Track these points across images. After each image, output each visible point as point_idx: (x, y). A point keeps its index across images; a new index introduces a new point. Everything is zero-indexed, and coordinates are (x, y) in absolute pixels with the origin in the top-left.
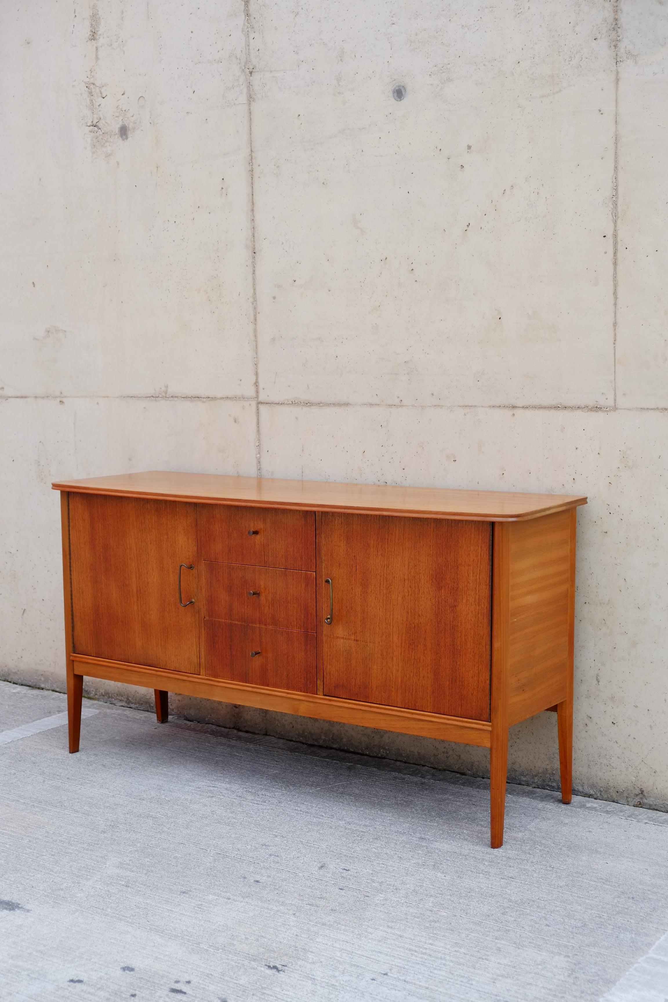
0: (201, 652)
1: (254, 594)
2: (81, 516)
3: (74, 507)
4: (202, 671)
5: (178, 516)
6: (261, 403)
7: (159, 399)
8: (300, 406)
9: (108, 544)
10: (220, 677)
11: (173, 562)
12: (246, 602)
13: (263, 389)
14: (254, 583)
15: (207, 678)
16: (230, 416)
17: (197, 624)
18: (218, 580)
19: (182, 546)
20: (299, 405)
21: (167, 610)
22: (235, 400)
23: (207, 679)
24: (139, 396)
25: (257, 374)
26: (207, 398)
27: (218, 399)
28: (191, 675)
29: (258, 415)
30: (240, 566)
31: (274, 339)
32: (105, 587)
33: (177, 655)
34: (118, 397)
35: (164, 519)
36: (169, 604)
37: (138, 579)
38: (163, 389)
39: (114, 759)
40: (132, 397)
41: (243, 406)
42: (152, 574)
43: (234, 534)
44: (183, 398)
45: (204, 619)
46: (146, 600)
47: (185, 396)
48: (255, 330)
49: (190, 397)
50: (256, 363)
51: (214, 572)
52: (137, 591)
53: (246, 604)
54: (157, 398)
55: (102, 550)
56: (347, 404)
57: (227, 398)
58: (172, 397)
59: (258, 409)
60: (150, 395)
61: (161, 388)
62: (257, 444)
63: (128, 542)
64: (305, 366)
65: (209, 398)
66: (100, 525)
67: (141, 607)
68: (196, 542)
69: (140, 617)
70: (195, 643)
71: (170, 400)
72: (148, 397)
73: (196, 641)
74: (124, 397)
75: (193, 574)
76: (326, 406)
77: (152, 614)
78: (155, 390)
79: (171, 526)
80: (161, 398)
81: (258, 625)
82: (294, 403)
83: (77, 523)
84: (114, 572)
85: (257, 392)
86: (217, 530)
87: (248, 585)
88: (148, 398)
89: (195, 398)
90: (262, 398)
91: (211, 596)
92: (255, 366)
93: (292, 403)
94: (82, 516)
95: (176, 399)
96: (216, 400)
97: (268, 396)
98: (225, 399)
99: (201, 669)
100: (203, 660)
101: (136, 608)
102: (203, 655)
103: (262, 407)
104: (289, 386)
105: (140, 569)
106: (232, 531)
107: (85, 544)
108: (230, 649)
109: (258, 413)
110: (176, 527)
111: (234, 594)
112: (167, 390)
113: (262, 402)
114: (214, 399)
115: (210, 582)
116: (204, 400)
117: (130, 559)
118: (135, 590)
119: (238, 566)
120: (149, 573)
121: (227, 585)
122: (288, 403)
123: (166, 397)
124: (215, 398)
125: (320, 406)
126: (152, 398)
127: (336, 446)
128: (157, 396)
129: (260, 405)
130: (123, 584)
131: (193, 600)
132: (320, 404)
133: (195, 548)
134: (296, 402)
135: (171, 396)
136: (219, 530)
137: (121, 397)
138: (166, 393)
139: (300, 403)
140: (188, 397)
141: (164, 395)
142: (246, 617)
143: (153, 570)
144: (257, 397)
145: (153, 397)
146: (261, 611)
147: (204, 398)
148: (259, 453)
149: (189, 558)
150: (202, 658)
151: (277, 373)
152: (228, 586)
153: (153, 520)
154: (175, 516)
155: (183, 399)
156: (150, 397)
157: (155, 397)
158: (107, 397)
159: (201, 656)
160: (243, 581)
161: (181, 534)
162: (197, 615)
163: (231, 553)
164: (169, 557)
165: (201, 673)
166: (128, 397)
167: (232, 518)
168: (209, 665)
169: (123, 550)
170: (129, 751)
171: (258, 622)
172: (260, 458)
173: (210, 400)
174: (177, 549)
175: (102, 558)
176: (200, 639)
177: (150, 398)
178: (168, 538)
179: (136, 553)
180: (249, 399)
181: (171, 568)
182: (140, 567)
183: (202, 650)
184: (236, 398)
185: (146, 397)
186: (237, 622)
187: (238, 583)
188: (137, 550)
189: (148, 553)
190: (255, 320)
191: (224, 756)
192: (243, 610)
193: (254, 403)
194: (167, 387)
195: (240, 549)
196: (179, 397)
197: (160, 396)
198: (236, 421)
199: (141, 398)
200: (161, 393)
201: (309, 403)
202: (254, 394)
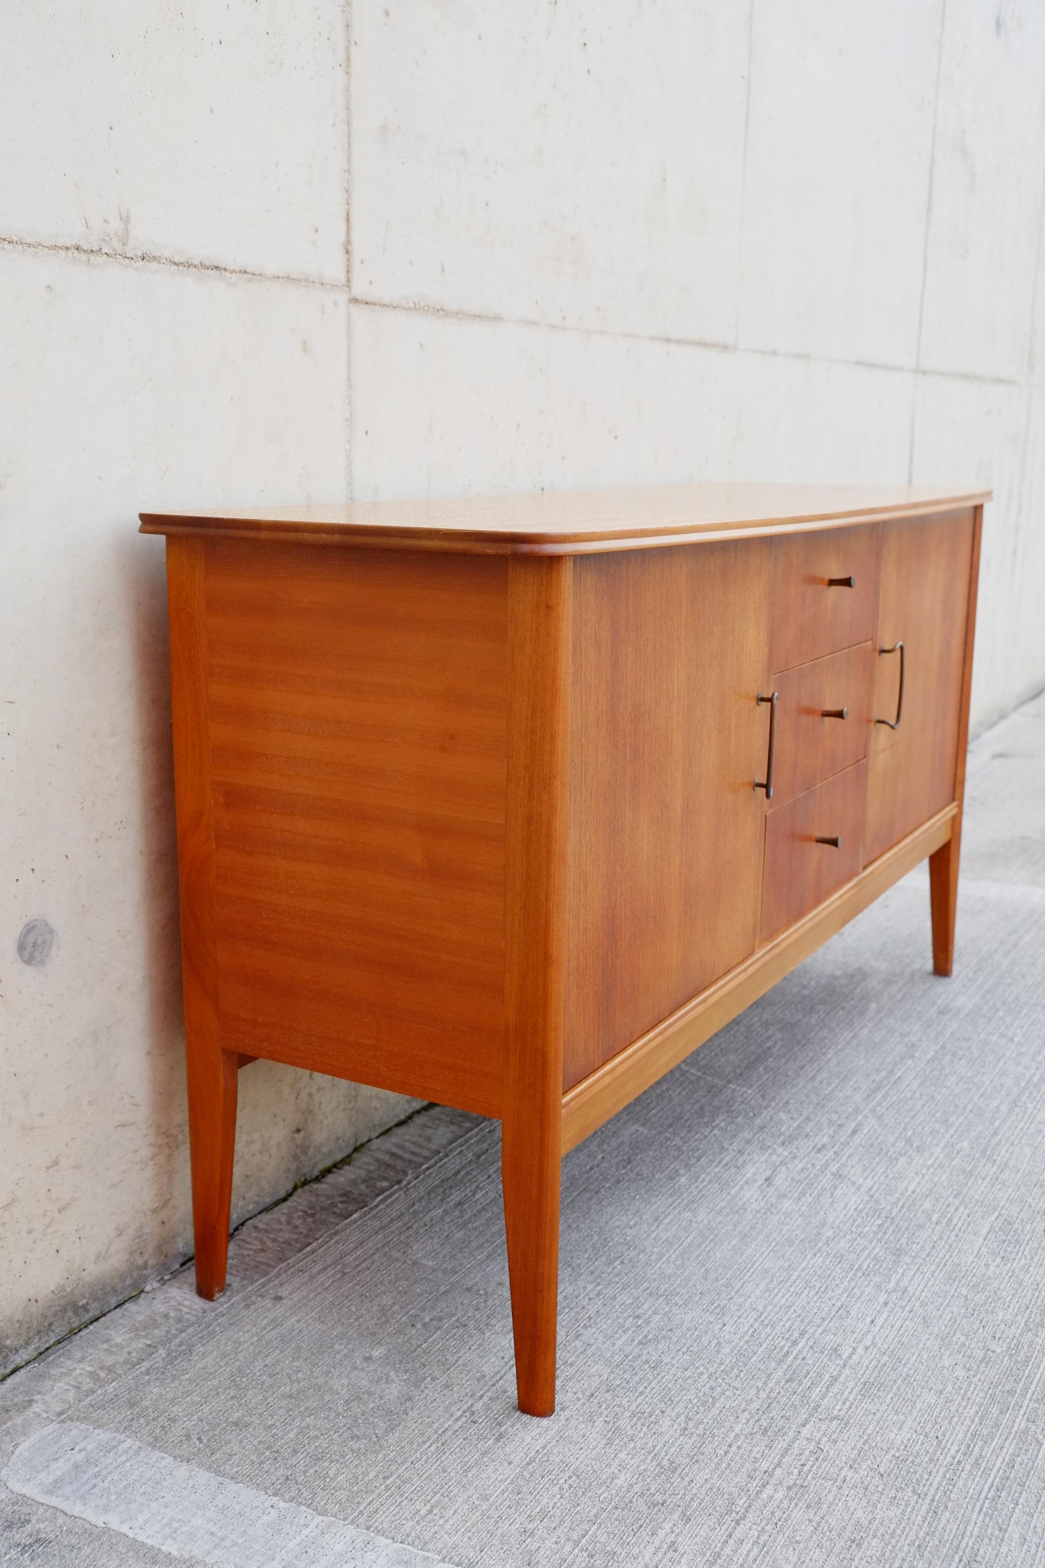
4: (757, 942)
6: (356, 301)
7: (99, 259)
8: (428, 316)
13: (362, 262)
16: (293, 331)
18: (786, 711)
19: (750, 654)
20: (426, 312)
22: (305, 286)
25: (348, 219)
26: (240, 272)
27: (267, 278)
29: (350, 335)
31: (384, 129)
38: (115, 225)
41: (323, 305)
44: (175, 264)
47: (182, 259)
48: (347, 90)
49: (196, 262)
50: (347, 186)
51: (783, 696)
54: (92, 257)
56: (498, 319)
58: (144, 257)
59: (349, 316)
60: (69, 243)
61: (106, 221)
62: (347, 415)
65: (245, 272)
68: (767, 634)
71: (136, 269)
72: (61, 248)
78: (87, 226)
80: (105, 258)
82: (417, 306)
85: (348, 270)
88: (62, 253)
89: (208, 268)
90: (359, 289)
92: (346, 195)
95: (154, 265)
96: (262, 281)
97: (371, 283)
98: (282, 281)
99: (756, 937)
104: (411, 263)
112: (127, 231)
113: (360, 298)
116: (234, 277)
122: (407, 306)
123: (124, 256)
124: (261, 275)
125: (459, 319)
126: (76, 253)
128: (96, 247)
129: (352, 307)
132: (459, 315)
133: (766, 650)
134: (422, 305)
135: (140, 253)
136: (794, 593)
138: (125, 241)
139: (427, 308)
140: (191, 265)
141: (119, 248)
144: (349, 282)
145: (78, 248)
147: (233, 272)
148: (350, 440)
149: (757, 680)
150: (758, 908)
151: (388, 223)
153: (716, 601)
154: (747, 578)
155: (174, 267)
156: (67, 249)
157: (85, 251)
161: (751, 621)
164: (732, 691)
172: (351, 450)
173: (250, 280)
174: (745, 664)
177: (70, 253)
178: (734, 639)
180: (334, 286)
184: (305, 280)
185: (52, 248)
190: (348, 60)
193: (342, 300)
194: (126, 220)
196: (164, 261)
197: (104, 251)
198: (305, 347)
199: (34, 246)
200: (107, 238)
201: (442, 309)
202: (341, 273)
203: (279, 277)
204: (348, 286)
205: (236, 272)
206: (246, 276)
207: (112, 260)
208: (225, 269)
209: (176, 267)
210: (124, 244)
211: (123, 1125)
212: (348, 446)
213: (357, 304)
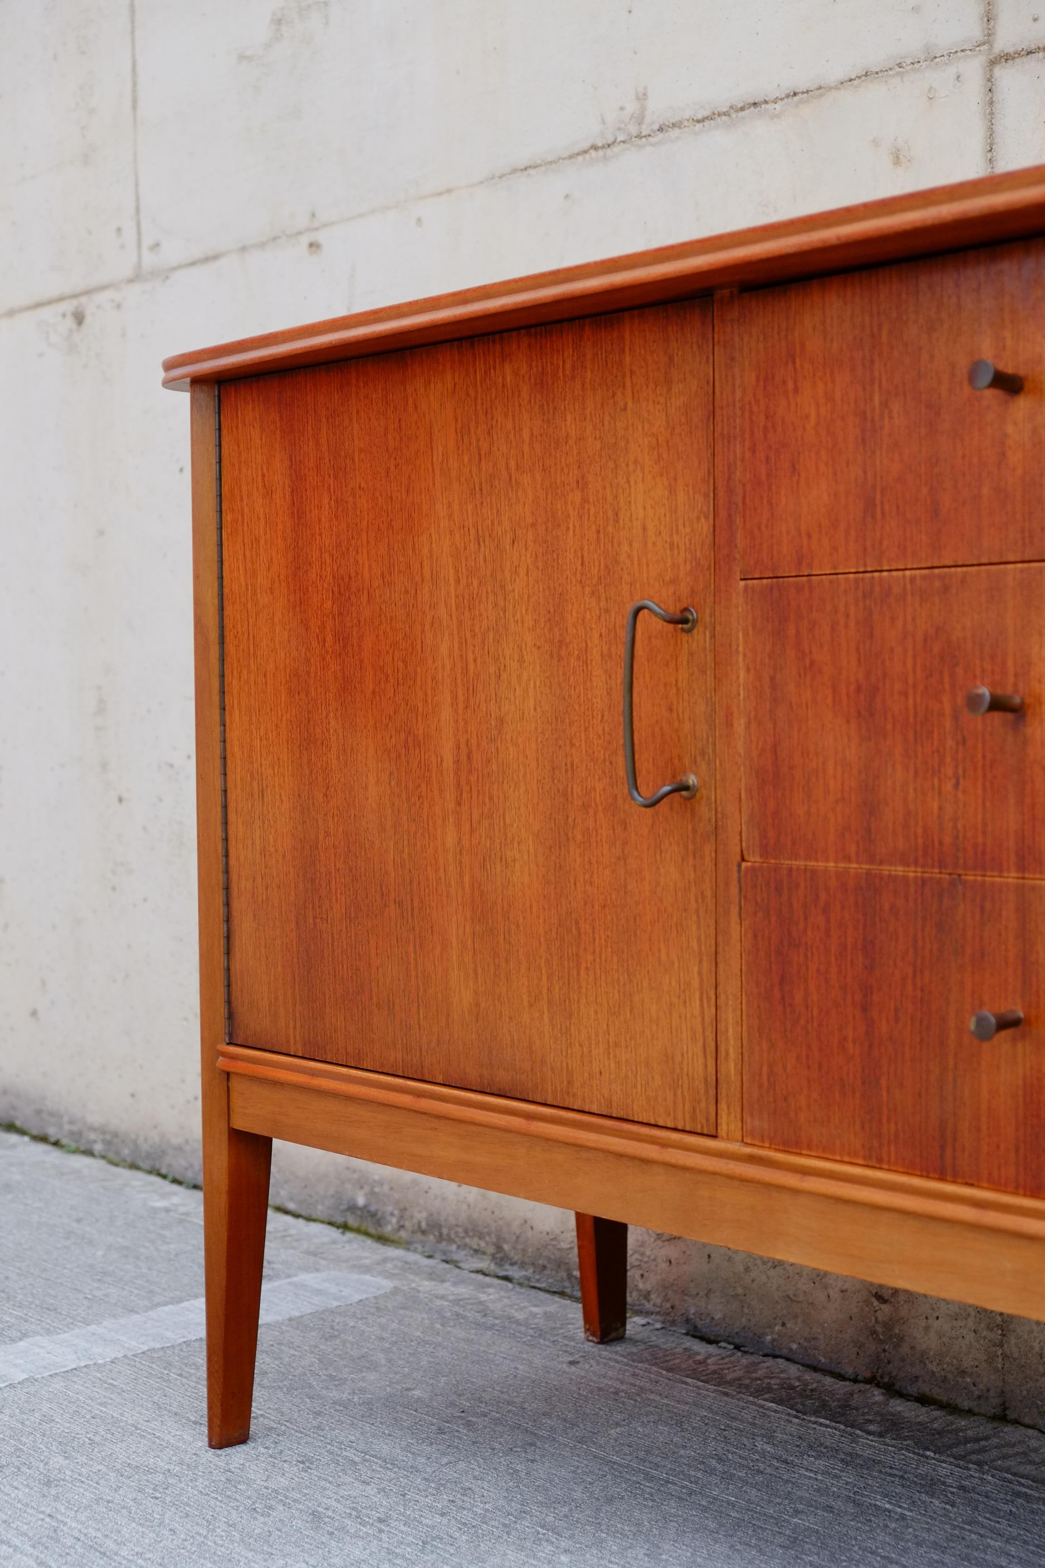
0: (721, 1027)
1: (998, 705)
2: (260, 477)
3: (239, 446)
4: (728, 1122)
5: (629, 392)
6: (1007, 58)
7: (616, 149)
9: (353, 574)
10: (809, 1147)
11: (607, 611)
12: (948, 760)
14: (993, 657)
15: (748, 1150)
16: (876, 143)
17: (709, 893)
18: (812, 664)
19: (645, 529)
21: (579, 837)
22: (898, 74)
23: (751, 1159)
24: (550, 159)
26: (788, 96)
27: (831, 88)
28: (675, 1136)
29: (992, 113)
30: (924, 578)
32: (338, 758)
33: (617, 1045)
34: (482, 182)
35: (569, 417)
36: (585, 807)
37: (461, 706)
38: (632, 107)
39: (371, 1490)
40: (526, 169)
41: (931, 88)
42: (519, 677)
43: (891, 418)
44: (698, 121)
45: (739, 866)
46: (491, 798)
47: (706, 113)
49: (725, 110)
51: (792, 631)
52: (457, 762)
53: (950, 772)
54: (609, 151)
55: (330, 603)
57: (866, 75)
58: (661, 129)
59: (991, 84)
60: (585, 145)
61: (622, 109)
63: (426, 551)
65: (795, 94)
66: (326, 501)
67: (472, 831)
68: (706, 495)
69: (467, 879)
70: (696, 983)
71: (653, 145)
72: (578, 154)
73: (700, 973)
74: (501, 177)
75: (691, 654)
77: (514, 861)
78: (604, 123)
79: (598, 445)
80: (622, 146)
81: (1011, 878)
83: (246, 510)
84: (374, 692)
85: (990, 16)
86: (807, 417)
87: (960, 671)
88: (580, 158)
89: (742, 109)
90: (1009, 36)
91: (775, 747)
94: (263, 476)
95: (674, 133)
96: (821, 95)
97: (1034, 22)
98: (856, 82)
99: (723, 1106)
100: (730, 1068)
101: (451, 839)
102: (732, 1042)
103: (1005, 75)
105: (471, 667)
106: (885, 404)
107: (272, 591)
108: (865, 1009)
109: (991, 103)
110: (622, 444)
111: (889, 726)
112: (643, 109)
113: (1011, 50)
114: (815, 92)
115: (772, 679)
116: (779, 105)
117: (432, 623)
118: (449, 762)
119: (913, 579)
120: (504, 676)
121: (852, 688)
123: (639, 136)
124: (820, 88)
126: (594, 153)
128: (610, 140)
129: (998, 70)
130: (406, 741)
131: (692, 780)
133: (705, 527)
135: (656, 127)
136: (818, 415)
137: (493, 178)
138: (640, 119)
140: (719, 115)
141: (633, 129)
142: (948, 840)
143: (521, 661)
144: (989, 36)
145: (595, 148)
146: (1028, 800)
147: (775, 101)
149: (673, 581)
150: (727, 1054)
152: (859, 689)
153: (526, 434)
154: (619, 394)
156: (585, 152)
157: (603, 147)
158: (449, 191)
159: (722, 1049)
160: (936, 650)
161: (642, 469)
162: (709, 849)
163: (873, 517)
164: (588, 590)
165: (723, 1130)
166: (514, 171)
167: (884, 338)
168: (760, 1086)
169: (406, 592)
170: (444, 1454)
171: (1013, 858)
173: (802, 100)
174: (625, 548)
175: (329, 638)
176: (721, 967)
177: (587, 156)
178: (585, 500)
179: (457, 596)
180: (953, 54)
181: (596, 636)
182: (471, 657)
183: (730, 1017)
184: (900, 65)
185: (571, 157)
186: (899, 870)
187: (910, 666)
188: (458, 581)
189: (503, 587)
191: (829, 1508)
192: (936, 805)
193: (974, 68)
194: (642, 97)
195: (925, 490)
196: (686, 123)
197: (618, 140)
198: (896, 157)
199: (555, 162)
200: (623, 126)
202: (974, 30)
203: (851, 80)
204: (989, 42)
205: (782, 99)
206: (796, 99)
207: (627, 146)
208: (766, 102)
209: (701, 125)
210: (639, 124)
213: (1010, 62)
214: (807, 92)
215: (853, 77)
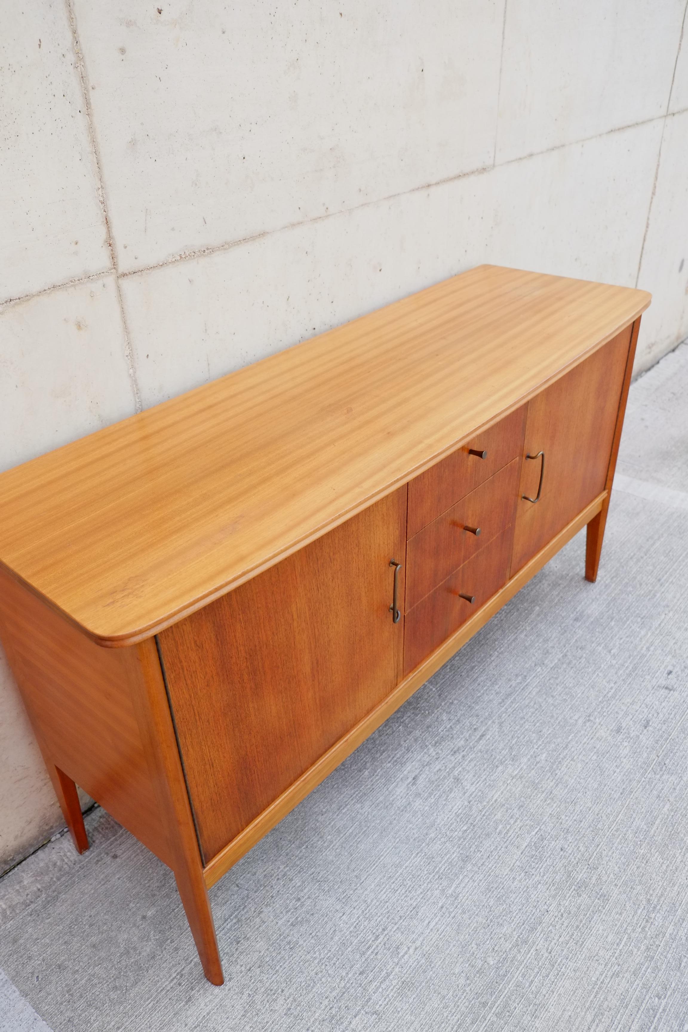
6: (124, 275)
8: (195, 258)
13: (125, 247)
16: (66, 320)
18: (424, 550)
20: (192, 257)
22: (72, 286)
25: (107, 222)
26: (6, 302)
27: (34, 296)
29: (121, 300)
30: (450, 510)
31: (133, 143)
41: (91, 292)
43: (445, 473)
48: (91, 128)
50: (101, 199)
51: (420, 545)
53: (452, 552)
56: (263, 234)
57: (53, 287)
59: (119, 288)
62: (127, 352)
63: (294, 609)
64: (196, 184)
67: (319, 684)
69: (318, 700)
73: (393, 652)
76: (235, 245)
77: (335, 678)
82: (183, 256)
84: (272, 678)
85: (113, 257)
90: (124, 265)
91: (414, 579)
92: (102, 206)
93: (181, 257)
96: (28, 300)
97: (136, 258)
98: (48, 291)
99: (398, 677)
101: (309, 695)
103: (126, 284)
104: (173, 229)
105: (317, 634)
107: (208, 686)
108: (432, 621)
109: (120, 296)
111: (441, 552)
113: (127, 272)
114: (28, 297)
115: (414, 561)
119: (447, 512)
121: (433, 549)
122: (173, 260)
125: (225, 249)
127: (253, 304)
129: (120, 281)
132: (225, 246)
133: (397, 532)
134: (187, 253)
139: (193, 254)
142: (450, 568)
144: (115, 265)
146: (466, 547)
148: (133, 367)
149: (388, 554)
151: (147, 209)
160: (451, 526)
168: (408, 663)
171: (462, 561)
172: (135, 372)
173: (16, 304)
174: (373, 554)
178: (359, 549)
180: (100, 274)
190: (88, 104)
192: (449, 563)
193: (110, 280)
198: (79, 326)
201: (208, 249)
202: (106, 262)
204: (115, 268)
206: (12, 303)
211: (19, 780)
212: (131, 371)
213: (125, 277)
214: (19, 299)
215: (46, 288)
